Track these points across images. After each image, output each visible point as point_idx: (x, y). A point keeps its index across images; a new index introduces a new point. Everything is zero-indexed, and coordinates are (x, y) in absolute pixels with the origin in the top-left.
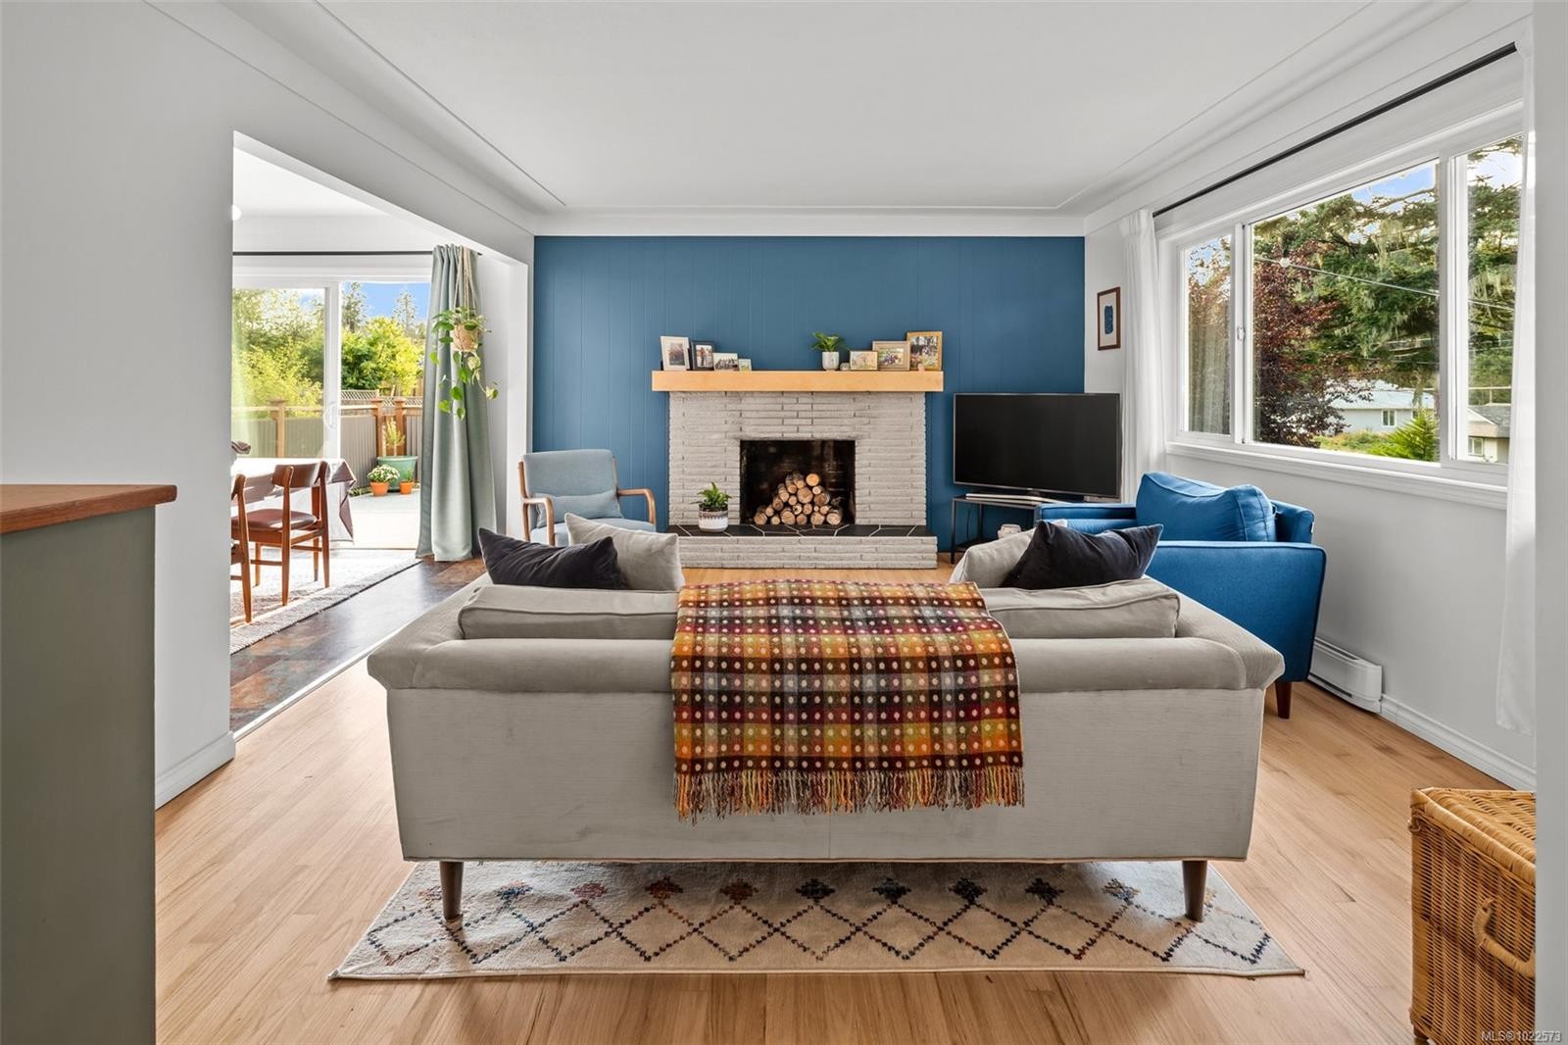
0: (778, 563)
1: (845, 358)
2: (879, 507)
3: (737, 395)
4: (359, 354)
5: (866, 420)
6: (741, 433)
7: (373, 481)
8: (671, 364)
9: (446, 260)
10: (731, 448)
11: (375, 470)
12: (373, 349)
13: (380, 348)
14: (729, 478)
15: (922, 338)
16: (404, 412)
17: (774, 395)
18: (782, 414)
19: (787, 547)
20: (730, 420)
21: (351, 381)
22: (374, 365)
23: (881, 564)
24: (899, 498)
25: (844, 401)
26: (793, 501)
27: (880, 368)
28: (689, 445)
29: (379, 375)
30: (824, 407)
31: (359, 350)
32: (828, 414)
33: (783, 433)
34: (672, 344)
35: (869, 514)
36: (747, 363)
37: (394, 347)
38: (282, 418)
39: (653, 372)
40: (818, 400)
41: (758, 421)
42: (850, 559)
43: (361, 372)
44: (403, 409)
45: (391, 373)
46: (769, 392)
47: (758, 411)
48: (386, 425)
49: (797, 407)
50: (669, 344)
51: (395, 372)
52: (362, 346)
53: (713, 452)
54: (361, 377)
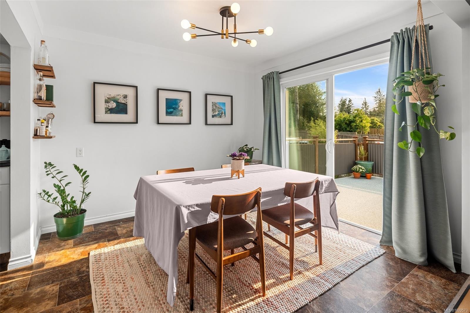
4: (351, 121)
7: (354, 171)
9: (401, 41)
11: (355, 167)
12: (355, 119)
13: (357, 119)
16: (367, 142)
21: (348, 130)
22: (355, 124)
29: (357, 128)
31: (350, 120)
37: (362, 118)
38: (317, 144)
43: (351, 126)
44: (367, 140)
45: (361, 126)
48: (359, 147)
51: (362, 126)
52: (351, 118)
54: (351, 128)
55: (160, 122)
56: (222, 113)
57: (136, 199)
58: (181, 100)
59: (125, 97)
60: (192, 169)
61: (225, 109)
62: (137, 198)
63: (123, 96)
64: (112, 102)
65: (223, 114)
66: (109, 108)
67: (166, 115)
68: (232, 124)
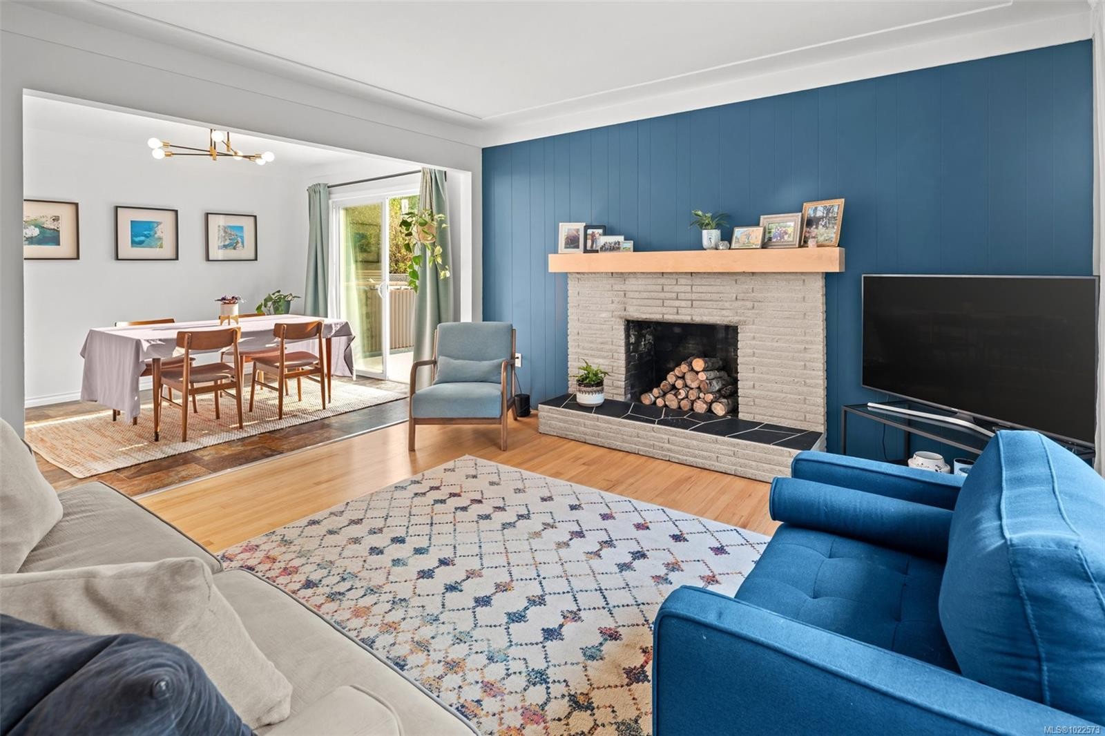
0: (634, 448)
1: (727, 237)
2: (765, 403)
3: (622, 276)
5: (749, 304)
6: (625, 313)
8: (566, 248)
10: (617, 327)
14: (616, 355)
15: (820, 208)
17: (655, 276)
18: (662, 295)
19: (641, 432)
20: (616, 299)
23: (740, 471)
24: (789, 396)
25: (725, 283)
26: (679, 384)
27: (764, 246)
28: (583, 322)
30: (704, 289)
32: (708, 296)
33: (663, 314)
34: (568, 229)
35: (753, 409)
36: (630, 244)
39: (550, 256)
40: (697, 281)
41: (641, 302)
42: (705, 458)
46: (650, 273)
47: (640, 292)
49: (677, 289)
50: (566, 229)
53: (602, 330)
55: (120, 257)
56: (237, 243)
57: (84, 357)
58: (158, 224)
59: (56, 219)
60: (172, 321)
61: (243, 237)
62: (86, 356)
63: (51, 218)
64: (33, 227)
65: (240, 244)
66: (27, 236)
67: (132, 246)
68: (256, 259)
